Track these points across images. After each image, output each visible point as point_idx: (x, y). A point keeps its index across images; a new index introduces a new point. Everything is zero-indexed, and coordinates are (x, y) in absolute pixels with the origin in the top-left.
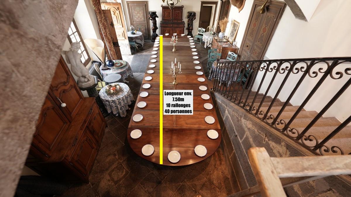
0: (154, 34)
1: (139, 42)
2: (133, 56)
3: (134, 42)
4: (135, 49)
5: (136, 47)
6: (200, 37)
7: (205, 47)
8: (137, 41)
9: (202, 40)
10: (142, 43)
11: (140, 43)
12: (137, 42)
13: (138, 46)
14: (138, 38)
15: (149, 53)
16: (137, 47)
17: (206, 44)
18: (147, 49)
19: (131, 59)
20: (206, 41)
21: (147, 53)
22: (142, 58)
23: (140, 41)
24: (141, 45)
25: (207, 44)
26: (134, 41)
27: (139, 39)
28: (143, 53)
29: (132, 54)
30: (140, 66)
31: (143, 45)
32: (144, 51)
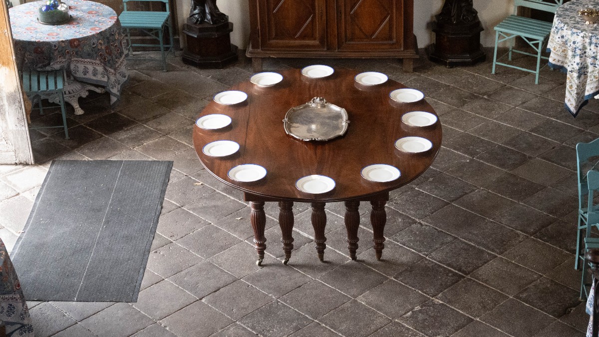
0: (203, 13)
1: (95, 73)
2: (40, 173)
3: (55, 73)
4: (59, 121)
5: (68, 105)
6: (530, 32)
7: (571, 101)
8: (81, 67)
9: (546, 53)
10: (113, 78)
11: (99, 77)
12: (80, 75)
13: (84, 94)
14: (87, 49)
15: (157, 148)
16: (76, 106)
17: (572, 80)
18: (147, 121)
19: (31, 197)
20: (572, 65)
21: (146, 150)
22: (109, 190)
23: (100, 69)
24: (108, 94)
25: (582, 87)
26: (57, 66)
27: (89, 56)
28: (115, 148)
29: (41, 155)
30: (86, 249)
31: (115, 91)
32: (123, 135)
